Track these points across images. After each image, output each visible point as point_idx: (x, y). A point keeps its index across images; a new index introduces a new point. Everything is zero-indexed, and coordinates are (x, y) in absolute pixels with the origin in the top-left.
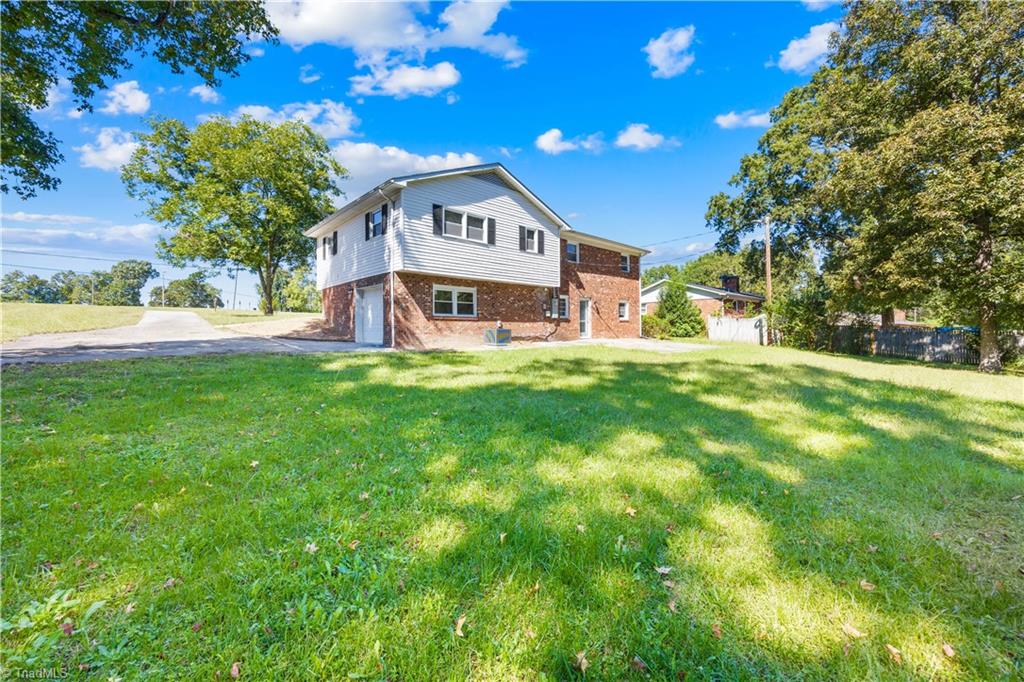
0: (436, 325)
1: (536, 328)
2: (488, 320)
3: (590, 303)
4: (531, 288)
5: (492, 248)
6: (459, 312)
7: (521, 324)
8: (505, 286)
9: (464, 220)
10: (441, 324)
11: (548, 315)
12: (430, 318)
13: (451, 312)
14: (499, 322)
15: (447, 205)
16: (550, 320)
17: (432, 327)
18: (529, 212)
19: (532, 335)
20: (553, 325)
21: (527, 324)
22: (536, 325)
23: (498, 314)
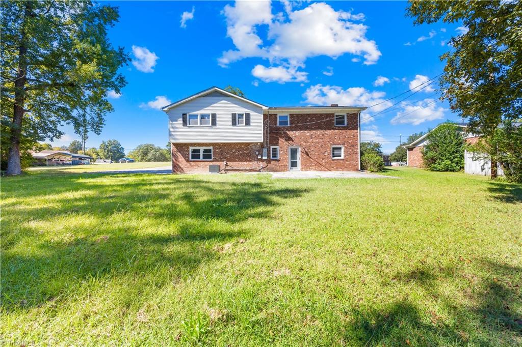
0: (190, 164)
1: (250, 165)
2: (219, 161)
3: (299, 149)
4: (247, 144)
5: (214, 127)
6: (203, 158)
7: (240, 163)
8: (230, 144)
9: (199, 117)
10: (193, 163)
11: (259, 157)
12: (188, 161)
13: (199, 158)
14: (225, 162)
15: (189, 113)
16: (261, 160)
17: (189, 165)
18: (239, 105)
19: (248, 168)
20: (265, 163)
21: (245, 163)
22: (251, 163)
23: (225, 158)
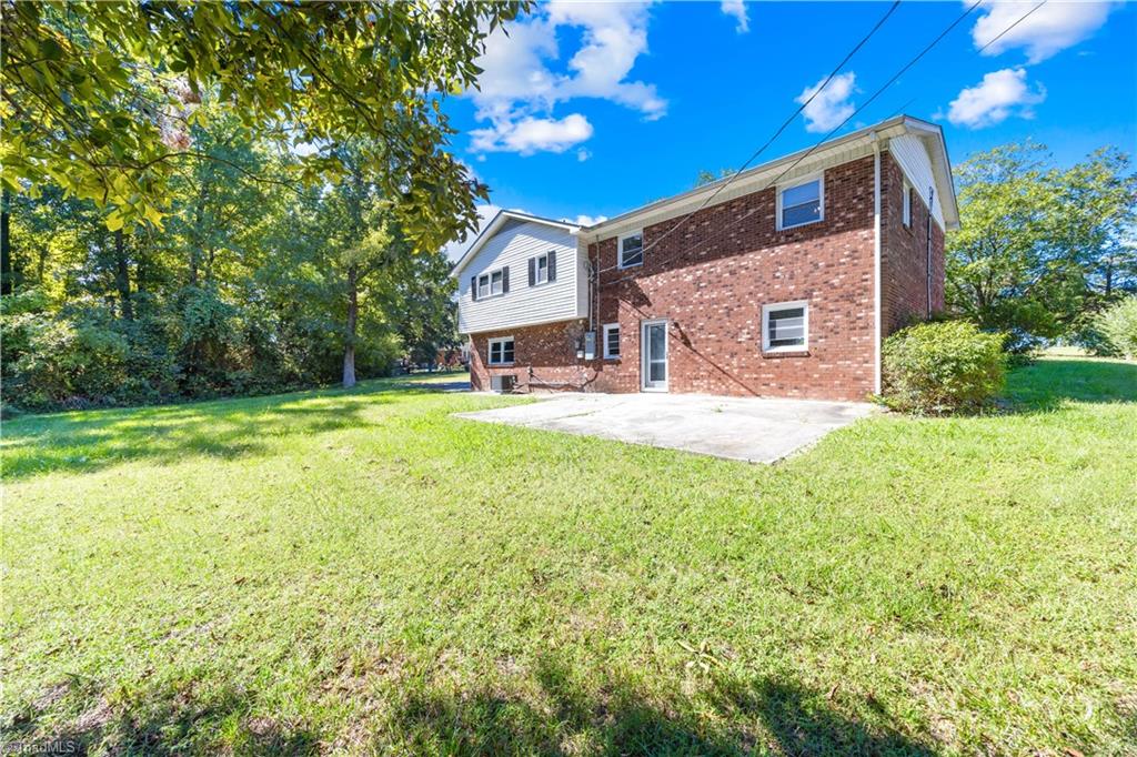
0: (489, 372)
1: (567, 374)
2: (521, 366)
3: (667, 329)
4: (563, 325)
5: (507, 295)
6: (503, 360)
7: (551, 370)
8: (536, 328)
9: (490, 279)
11: (580, 356)
12: (487, 367)
13: (500, 360)
14: (529, 367)
15: (479, 274)
16: (582, 362)
17: (487, 374)
18: (539, 238)
19: (563, 382)
20: (591, 368)
21: (558, 369)
22: (567, 370)
23: (530, 359)
